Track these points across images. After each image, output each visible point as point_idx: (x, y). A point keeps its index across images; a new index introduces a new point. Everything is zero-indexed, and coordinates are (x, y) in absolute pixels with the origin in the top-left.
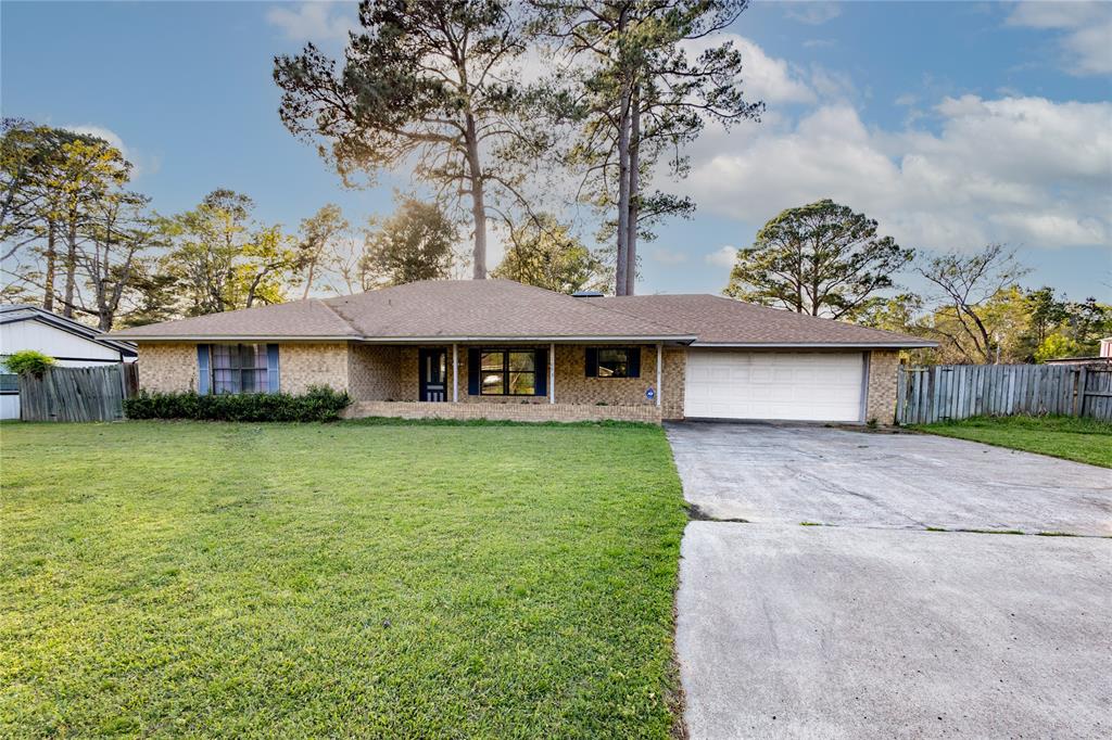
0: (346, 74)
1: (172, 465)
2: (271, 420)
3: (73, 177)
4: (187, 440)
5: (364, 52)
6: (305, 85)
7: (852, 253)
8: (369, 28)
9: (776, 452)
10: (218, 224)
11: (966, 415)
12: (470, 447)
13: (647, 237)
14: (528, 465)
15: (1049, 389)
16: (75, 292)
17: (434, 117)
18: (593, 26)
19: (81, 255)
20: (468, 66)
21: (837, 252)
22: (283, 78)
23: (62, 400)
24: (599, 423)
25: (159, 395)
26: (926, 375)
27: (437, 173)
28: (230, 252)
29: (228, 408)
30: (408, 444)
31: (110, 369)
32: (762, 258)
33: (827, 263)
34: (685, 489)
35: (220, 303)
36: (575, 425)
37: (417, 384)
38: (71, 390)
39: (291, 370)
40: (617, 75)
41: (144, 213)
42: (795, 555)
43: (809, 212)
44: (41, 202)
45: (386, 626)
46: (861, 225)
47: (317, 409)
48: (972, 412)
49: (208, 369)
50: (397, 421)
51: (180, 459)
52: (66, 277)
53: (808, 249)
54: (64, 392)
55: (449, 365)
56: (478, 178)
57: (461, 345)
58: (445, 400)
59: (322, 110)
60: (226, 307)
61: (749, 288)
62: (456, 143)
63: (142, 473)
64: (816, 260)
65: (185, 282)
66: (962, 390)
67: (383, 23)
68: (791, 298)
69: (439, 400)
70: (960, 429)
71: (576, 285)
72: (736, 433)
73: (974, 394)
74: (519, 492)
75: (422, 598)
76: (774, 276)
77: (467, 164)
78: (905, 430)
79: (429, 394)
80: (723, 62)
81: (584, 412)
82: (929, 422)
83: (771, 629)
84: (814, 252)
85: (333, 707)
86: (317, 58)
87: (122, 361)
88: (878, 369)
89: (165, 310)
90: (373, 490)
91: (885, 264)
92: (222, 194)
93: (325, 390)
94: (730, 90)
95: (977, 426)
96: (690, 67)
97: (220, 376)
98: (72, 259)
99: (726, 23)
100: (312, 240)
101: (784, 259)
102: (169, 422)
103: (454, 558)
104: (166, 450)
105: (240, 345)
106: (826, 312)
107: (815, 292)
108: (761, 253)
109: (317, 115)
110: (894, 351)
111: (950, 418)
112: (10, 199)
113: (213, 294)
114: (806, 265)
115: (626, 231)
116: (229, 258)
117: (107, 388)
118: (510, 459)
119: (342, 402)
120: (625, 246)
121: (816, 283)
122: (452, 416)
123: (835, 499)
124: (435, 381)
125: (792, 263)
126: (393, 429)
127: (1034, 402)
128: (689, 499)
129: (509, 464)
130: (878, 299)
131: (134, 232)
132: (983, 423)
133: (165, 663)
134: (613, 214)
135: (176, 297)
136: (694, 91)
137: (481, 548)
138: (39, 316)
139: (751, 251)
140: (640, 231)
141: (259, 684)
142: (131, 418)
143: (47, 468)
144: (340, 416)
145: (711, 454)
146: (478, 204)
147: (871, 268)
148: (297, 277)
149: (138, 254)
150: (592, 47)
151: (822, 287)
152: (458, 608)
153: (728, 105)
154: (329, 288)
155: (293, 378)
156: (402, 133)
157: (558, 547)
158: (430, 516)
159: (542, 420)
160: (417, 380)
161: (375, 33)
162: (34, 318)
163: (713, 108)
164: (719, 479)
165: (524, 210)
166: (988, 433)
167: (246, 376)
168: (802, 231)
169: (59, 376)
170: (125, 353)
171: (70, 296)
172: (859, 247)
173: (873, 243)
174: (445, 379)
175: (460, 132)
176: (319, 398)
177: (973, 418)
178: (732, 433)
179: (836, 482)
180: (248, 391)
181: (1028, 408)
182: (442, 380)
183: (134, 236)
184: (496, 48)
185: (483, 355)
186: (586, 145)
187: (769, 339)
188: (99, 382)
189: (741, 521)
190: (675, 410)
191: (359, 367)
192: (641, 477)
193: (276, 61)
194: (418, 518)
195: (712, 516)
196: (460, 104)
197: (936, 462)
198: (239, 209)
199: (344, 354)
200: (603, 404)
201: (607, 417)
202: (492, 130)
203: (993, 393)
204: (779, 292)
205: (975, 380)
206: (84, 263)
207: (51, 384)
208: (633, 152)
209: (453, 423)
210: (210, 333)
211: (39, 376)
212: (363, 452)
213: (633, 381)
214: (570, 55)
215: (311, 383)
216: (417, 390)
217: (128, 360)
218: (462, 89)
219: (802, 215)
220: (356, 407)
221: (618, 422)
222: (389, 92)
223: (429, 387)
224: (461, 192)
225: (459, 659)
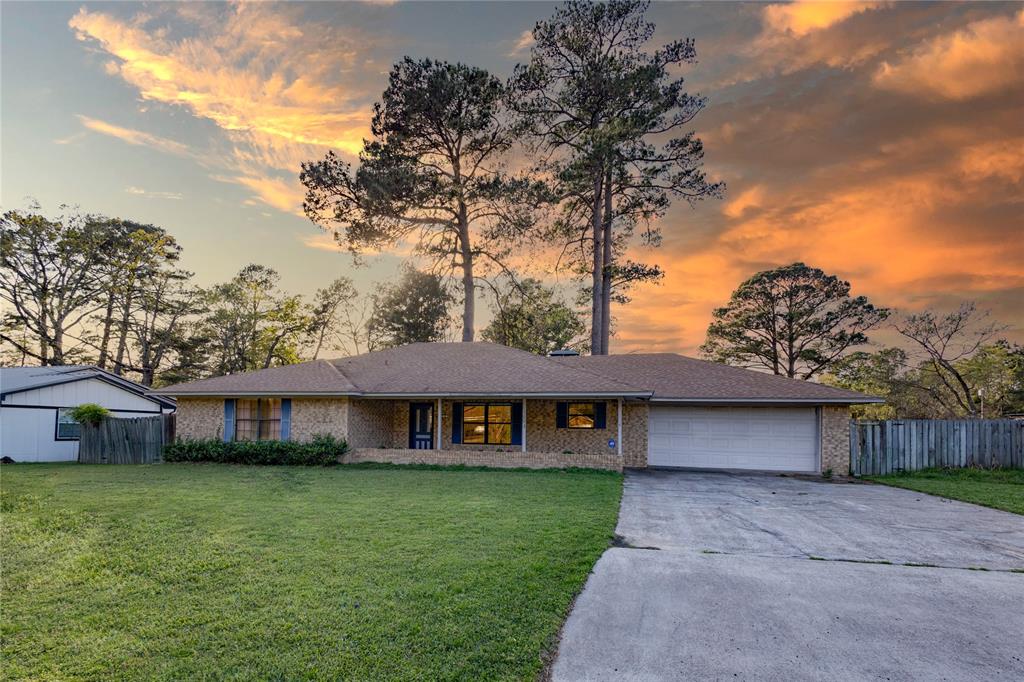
0: (358, 174)
1: (203, 498)
2: (281, 464)
3: (133, 257)
4: (213, 479)
5: (375, 155)
6: (324, 183)
7: (825, 312)
8: (380, 136)
9: (720, 497)
10: (249, 293)
11: (920, 467)
12: (446, 488)
13: (621, 300)
14: (490, 503)
15: (1002, 444)
16: (125, 353)
17: (431, 205)
18: (570, 125)
19: (133, 321)
20: (462, 161)
21: (811, 311)
22: (307, 179)
23: (112, 445)
24: (564, 470)
25: (191, 441)
26: (878, 429)
27: (434, 249)
28: (257, 316)
29: (247, 453)
30: (394, 485)
31: (153, 419)
32: (736, 316)
33: (801, 321)
34: (619, 525)
35: (244, 361)
36: (543, 471)
37: (408, 434)
38: (121, 437)
39: (301, 422)
40: (587, 167)
41: (188, 286)
42: (685, 573)
43: (782, 274)
44: (106, 278)
45: (356, 606)
46: (833, 286)
47: (320, 454)
48: (926, 463)
49: (232, 420)
50: (389, 466)
51: (209, 494)
52: (119, 340)
53: (782, 308)
54: (115, 438)
55: (435, 416)
56: (469, 255)
57: (445, 400)
58: (432, 448)
59: (338, 202)
60: (249, 365)
61: (725, 344)
62: (449, 225)
63: (180, 504)
64: (790, 318)
65: (216, 343)
66: (914, 443)
67: (391, 132)
68: (766, 354)
69: (426, 448)
70: (911, 480)
71: (560, 344)
72: (690, 480)
73: (926, 446)
74: (477, 524)
75: (385, 592)
76: (749, 333)
77: (459, 242)
78: (860, 481)
79: (418, 443)
80: (687, 149)
81: (551, 460)
82: (883, 472)
83: (641, 620)
84: (787, 311)
85: (315, 648)
86: (335, 162)
87: (161, 412)
88: (830, 422)
89: (196, 367)
90: (359, 520)
91: (860, 321)
92: (254, 268)
93: (328, 438)
94: (693, 174)
95: (929, 477)
96: (657, 154)
97: (241, 426)
98: (125, 325)
99: (686, 119)
100: (325, 307)
101: (759, 317)
102: (197, 464)
103: (413, 568)
104: (196, 487)
105: (259, 401)
106: (802, 367)
107: (791, 347)
108: (736, 312)
109: (334, 206)
110: (845, 406)
111: (904, 469)
112: (82, 276)
113: (238, 354)
114: (781, 323)
115: (601, 296)
116: (255, 323)
117: (150, 436)
118: (477, 498)
119: (342, 449)
120: (600, 309)
121: (791, 340)
122: (436, 462)
123: (745, 534)
124: (423, 431)
125: (767, 320)
126: (384, 472)
127: (988, 455)
128: (618, 532)
129: (475, 503)
130: (861, 353)
131: (177, 302)
132: (935, 474)
133: (207, 622)
134: (589, 282)
135: (206, 356)
136: (660, 176)
137: (434, 562)
138: (100, 376)
139: (726, 311)
140: (614, 295)
141: (268, 634)
142: (168, 460)
143: (107, 499)
144: (339, 461)
145: (657, 497)
146: (468, 275)
147: (846, 325)
148: (310, 339)
149: (180, 320)
150: (568, 142)
151: (797, 344)
152: (410, 598)
153: (691, 185)
154: (337, 348)
155: (302, 428)
156: (403, 218)
157: (495, 563)
158: (401, 539)
159: (515, 467)
160: (408, 430)
161: (385, 139)
162: (96, 377)
163: (678, 188)
164: (652, 517)
165: (509, 279)
166: (934, 484)
167: (262, 425)
168: (774, 292)
169: (112, 424)
170: (164, 405)
171: (120, 356)
172: (833, 306)
173: (846, 302)
174: (432, 429)
175: (453, 216)
176: (322, 445)
177: (925, 470)
178: (688, 480)
179: (755, 522)
180: (264, 438)
181: (981, 461)
182: (429, 430)
183: (177, 305)
184: (487, 146)
185: (466, 408)
186: (565, 222)
187: (724, 395)
188: (144, 431)
189: (653, 549)
190: (639, 459)
191: (357, 419)
192: (584, 515)
193: (303, 166)
194: (391, 541)
195: (632, 544)
196: (453, 194)
197: (862, 507)
198: (266, 281)
199: (346, 407)
200: (569, 453)
201: (573, 464)
202: (481, 213)
203: (945, 446)
204: (755, 348)
205: (926, 434)
206: (135, 329)
207: (105, 432)
208: (607, 228)
209: (436, 468)
210: (236, 390)
211: (97, 425)
212: (355, 491)
213: (599, 431)
214: (551, 149)
215: (317, 432)
216: (407, 439)
217: (166, 411)
218: (456, 181)
219: (775, 276)
220: (353, 454)
221: (582, 469)
222: (393, 187)
223: (418, 436)
224: (454, 265)
225: (404, 627)
